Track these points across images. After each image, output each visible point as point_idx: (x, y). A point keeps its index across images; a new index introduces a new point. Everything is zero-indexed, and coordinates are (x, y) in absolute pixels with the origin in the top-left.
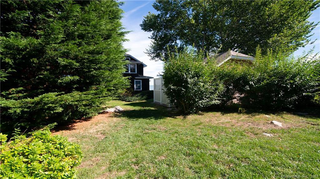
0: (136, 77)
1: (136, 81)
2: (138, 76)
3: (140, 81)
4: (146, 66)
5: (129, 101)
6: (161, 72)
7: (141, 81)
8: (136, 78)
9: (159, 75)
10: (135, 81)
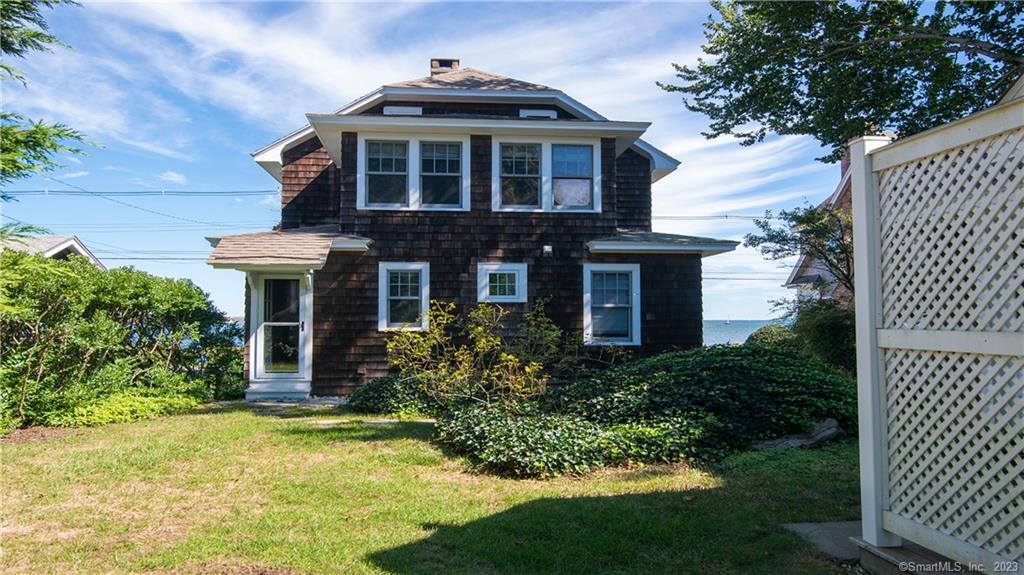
0: (594, 236)
1: (594, 274)
2: (608, 233)
3: (627, 276)
4: (673, 164)
5: (507, 469)
6: (776, 213)
7: (635, 269)
8: (597, 246)
9: (761, 233)
10: (588, 269)
